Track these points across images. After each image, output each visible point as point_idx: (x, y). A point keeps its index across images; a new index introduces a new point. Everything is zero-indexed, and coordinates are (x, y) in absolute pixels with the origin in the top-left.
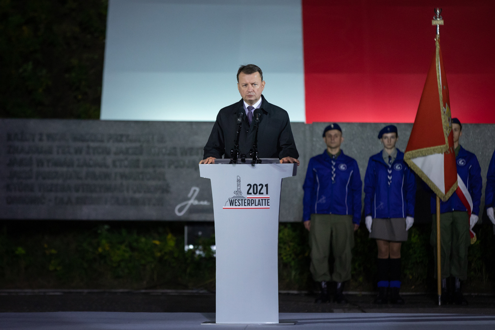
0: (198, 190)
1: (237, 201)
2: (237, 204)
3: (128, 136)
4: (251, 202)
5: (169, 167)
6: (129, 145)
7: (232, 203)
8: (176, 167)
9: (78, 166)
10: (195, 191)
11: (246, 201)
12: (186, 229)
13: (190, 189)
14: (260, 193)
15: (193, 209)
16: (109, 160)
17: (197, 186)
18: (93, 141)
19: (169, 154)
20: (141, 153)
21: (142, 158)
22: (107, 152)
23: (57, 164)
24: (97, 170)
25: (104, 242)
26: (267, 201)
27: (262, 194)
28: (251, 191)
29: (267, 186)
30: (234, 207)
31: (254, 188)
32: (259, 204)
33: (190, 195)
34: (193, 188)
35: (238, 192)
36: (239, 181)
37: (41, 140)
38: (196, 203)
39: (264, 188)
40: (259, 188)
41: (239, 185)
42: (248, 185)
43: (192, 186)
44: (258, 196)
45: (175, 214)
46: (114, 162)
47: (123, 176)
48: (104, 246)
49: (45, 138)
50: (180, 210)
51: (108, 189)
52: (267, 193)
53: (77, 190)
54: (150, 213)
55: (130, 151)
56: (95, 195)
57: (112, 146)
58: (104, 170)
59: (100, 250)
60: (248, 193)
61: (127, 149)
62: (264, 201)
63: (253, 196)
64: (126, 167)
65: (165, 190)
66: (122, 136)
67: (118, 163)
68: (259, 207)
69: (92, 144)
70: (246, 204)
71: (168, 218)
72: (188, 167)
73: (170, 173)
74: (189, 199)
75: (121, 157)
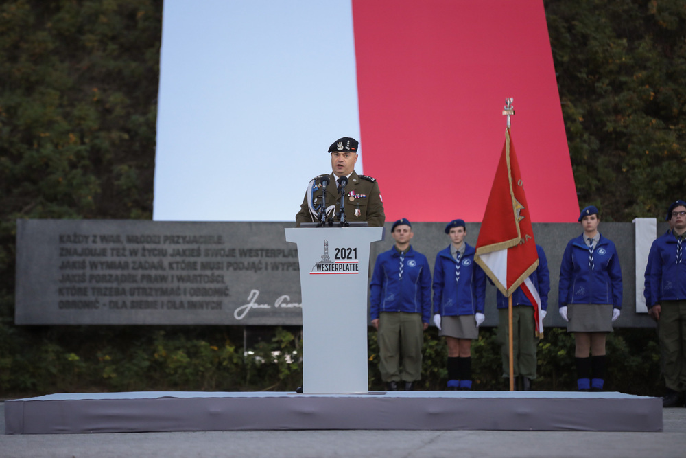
0: (258, 292)
1: (324, 266)
2: (325, 269)
3: (184, 238)
4: (339, 267)
5: (228, 269)
6: (186, 246)
7: (319, 268)
8: (235, 269)
9: (134, 269)
10: (255, 294)
11: (334, 266)
12: (245, 334)
13: (250, 292)
14: (348, 258)
15: (253, 313)
16: (166, 261)
17: (257, 289)
18: (148, 243)
19: (227, 256)
20: (199, 255)
21: (200, 260)
22: (163, 253)
23: (111, 266)
24: (153, 273)
25: (160, 348)
26: (355, 265)
27: (351, 258)
28: (339, 255)
29: (355, 250)
30: (322, 272)
31: (342, 253)
32: (347, 269)
33: (249, 298)
34: (253, 291)
35: (326, 256)
36: (326, 245)
37: (94, 242)
38: (256, 306)
39: (353, 252)
40: (348, 252)
41: (326, 249)
42: (336, 249)
43: (252, 288)
44: (346, 260)
45: (234, 318)
46: (171, 265)
47: (180, 279)
48: (161, 351)
49: (98, 240)
50: (239, 314)
51: (164, 292)
52: (356, 258)
53: (132, 294)
54: (208, 317)
55: (187, 253)
56: (150, 299)
57: (170, 248)
58: (160, 272)
59: (156, 356)
60: (336, 258)
61: (184, 251)
62: (352, 266)
63: (341, 260)
64: (183, 269)
65: (224, 292)
66: (178, 237)
67: (174, 266)
68: (347, 272)
69: (148, 246)
70: (334, 269)
71: (227, 322)
72: (247, 269)
73: (229, 275)
74: (249, 302)
75: (178, 259)
